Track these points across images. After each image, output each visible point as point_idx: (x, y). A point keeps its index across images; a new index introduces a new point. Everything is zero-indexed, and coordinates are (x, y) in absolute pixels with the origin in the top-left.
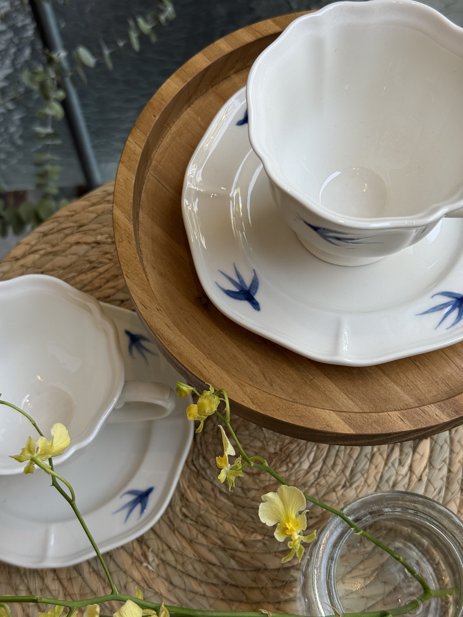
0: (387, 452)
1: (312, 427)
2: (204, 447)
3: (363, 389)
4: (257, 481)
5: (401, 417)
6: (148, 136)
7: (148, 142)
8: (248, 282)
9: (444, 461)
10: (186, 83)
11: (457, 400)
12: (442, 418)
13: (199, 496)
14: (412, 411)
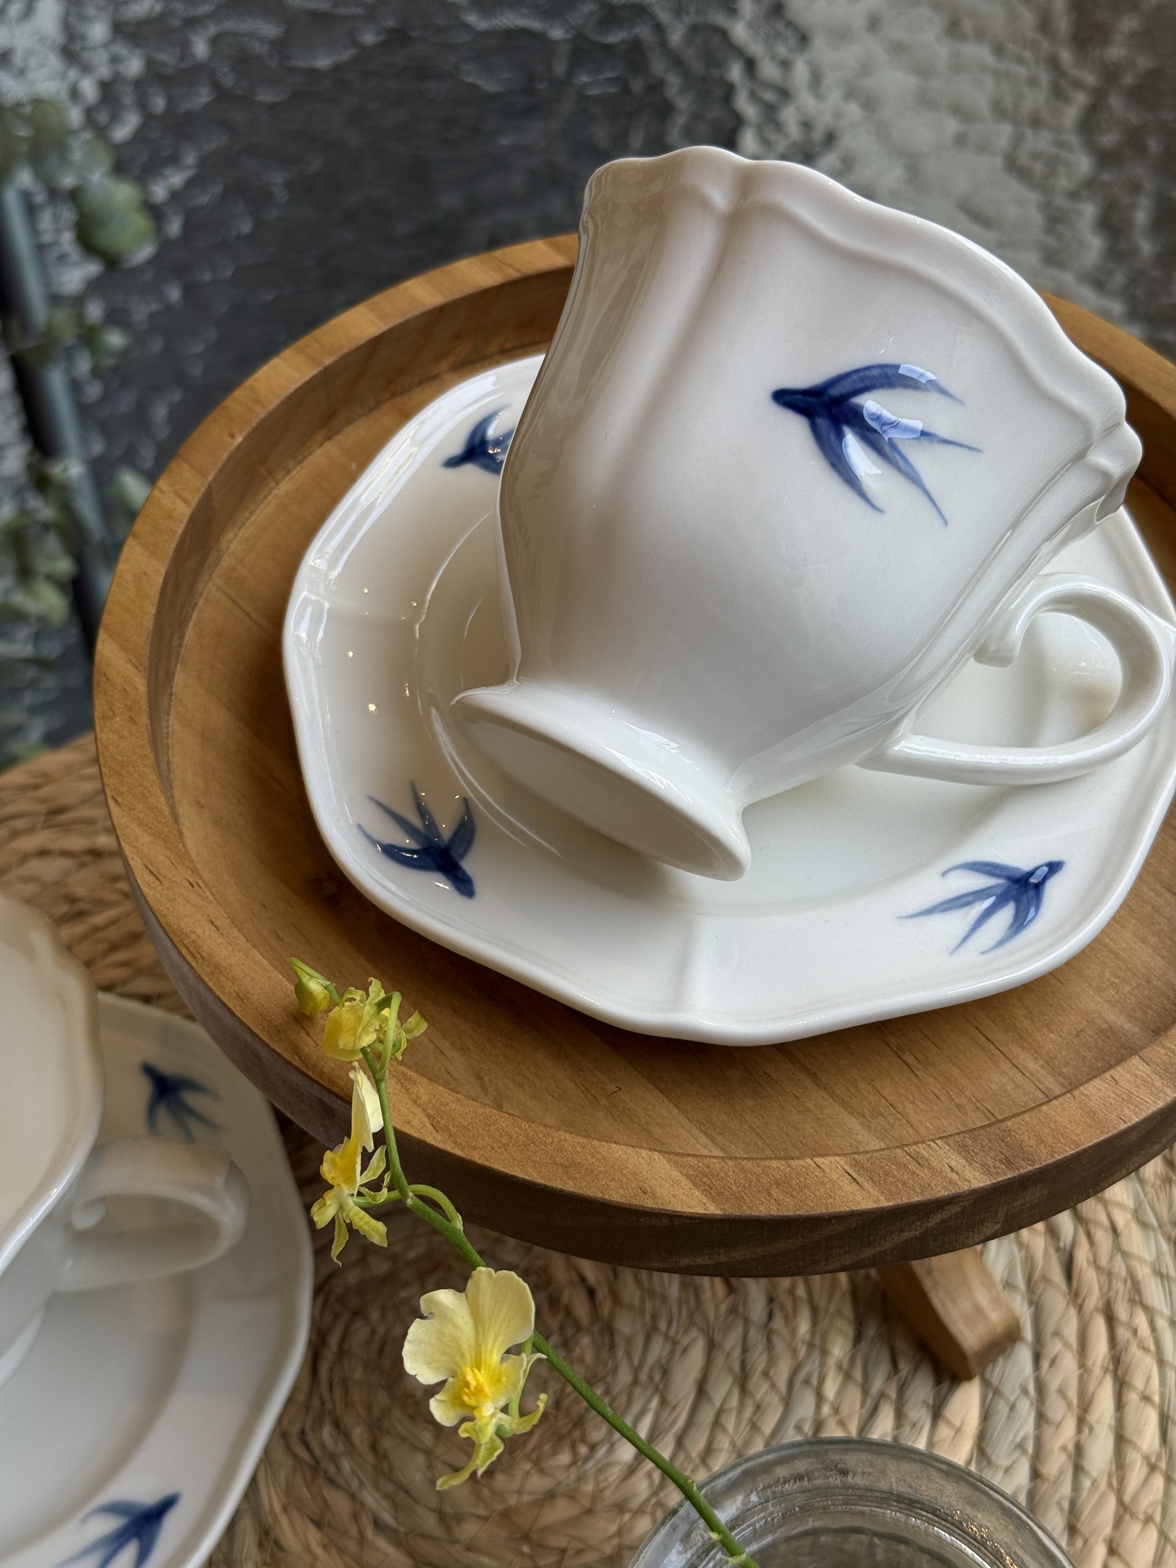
0: (860, 1414)
1: (600, 1195)
2: (338, 1394)
3: (755, 1120)
4: (485, 1491)
5: (850, 1172)
6: (210, 479)
7: (208, 497)
8: (446, 828)
9: (1021, 1446)
10: (321, 368)
11: (1010, 1131)
12: (967, 1177)
13: (313, 1535)
14: (884, 1156)
